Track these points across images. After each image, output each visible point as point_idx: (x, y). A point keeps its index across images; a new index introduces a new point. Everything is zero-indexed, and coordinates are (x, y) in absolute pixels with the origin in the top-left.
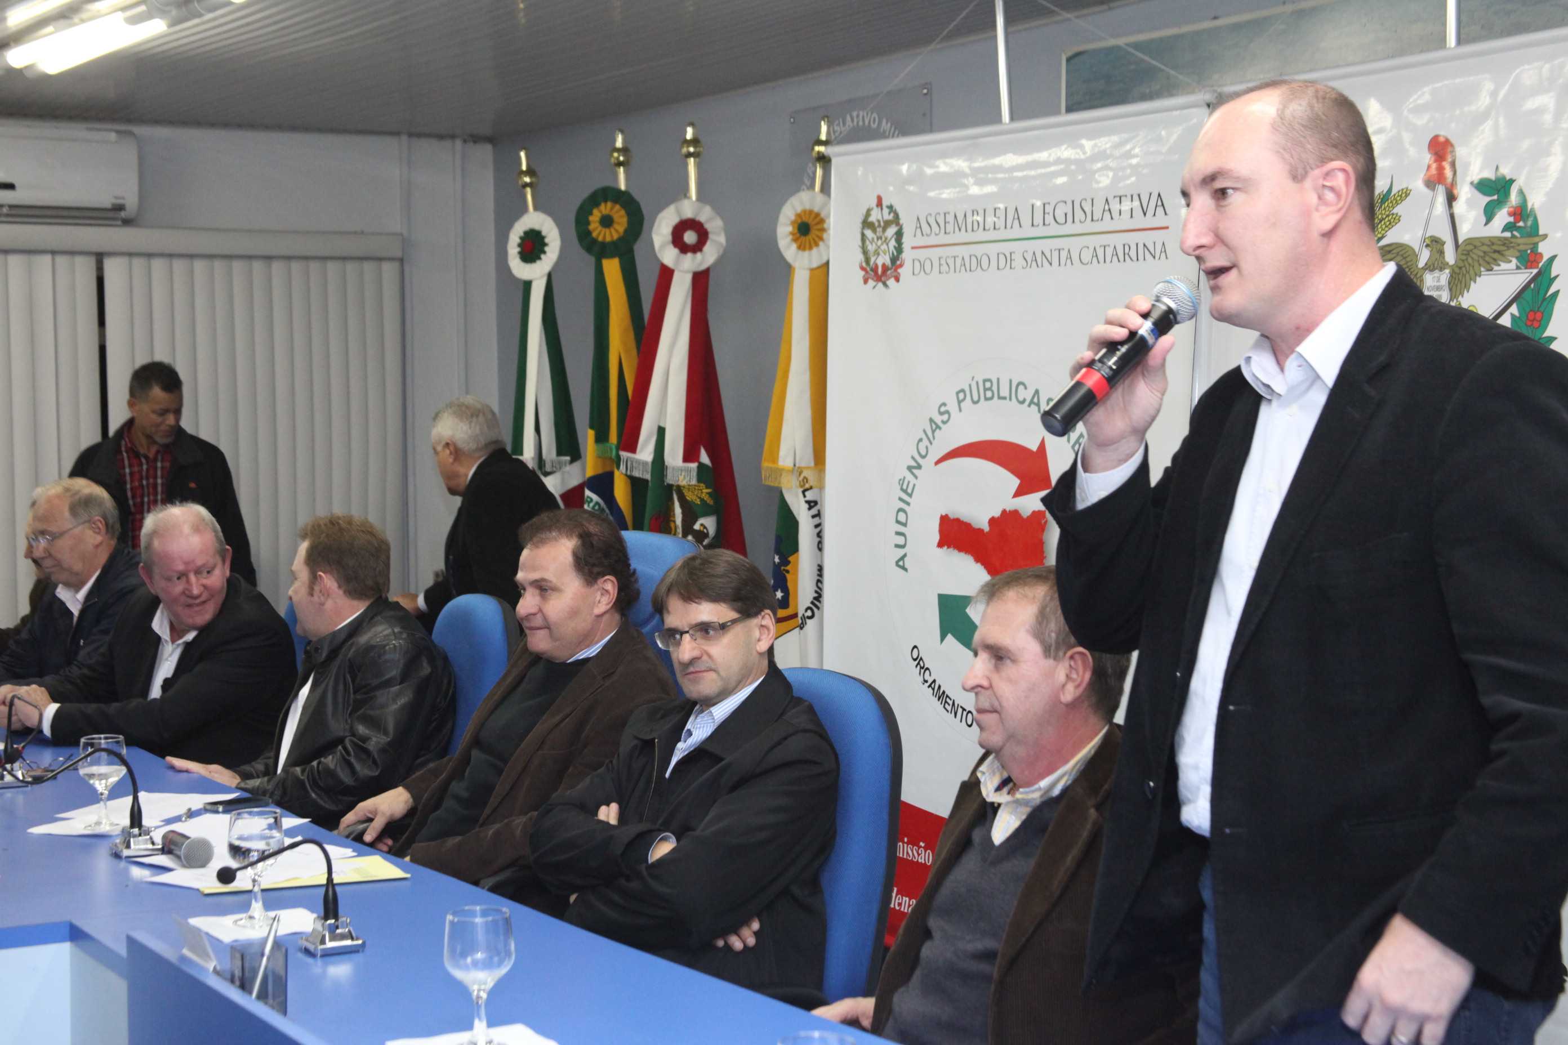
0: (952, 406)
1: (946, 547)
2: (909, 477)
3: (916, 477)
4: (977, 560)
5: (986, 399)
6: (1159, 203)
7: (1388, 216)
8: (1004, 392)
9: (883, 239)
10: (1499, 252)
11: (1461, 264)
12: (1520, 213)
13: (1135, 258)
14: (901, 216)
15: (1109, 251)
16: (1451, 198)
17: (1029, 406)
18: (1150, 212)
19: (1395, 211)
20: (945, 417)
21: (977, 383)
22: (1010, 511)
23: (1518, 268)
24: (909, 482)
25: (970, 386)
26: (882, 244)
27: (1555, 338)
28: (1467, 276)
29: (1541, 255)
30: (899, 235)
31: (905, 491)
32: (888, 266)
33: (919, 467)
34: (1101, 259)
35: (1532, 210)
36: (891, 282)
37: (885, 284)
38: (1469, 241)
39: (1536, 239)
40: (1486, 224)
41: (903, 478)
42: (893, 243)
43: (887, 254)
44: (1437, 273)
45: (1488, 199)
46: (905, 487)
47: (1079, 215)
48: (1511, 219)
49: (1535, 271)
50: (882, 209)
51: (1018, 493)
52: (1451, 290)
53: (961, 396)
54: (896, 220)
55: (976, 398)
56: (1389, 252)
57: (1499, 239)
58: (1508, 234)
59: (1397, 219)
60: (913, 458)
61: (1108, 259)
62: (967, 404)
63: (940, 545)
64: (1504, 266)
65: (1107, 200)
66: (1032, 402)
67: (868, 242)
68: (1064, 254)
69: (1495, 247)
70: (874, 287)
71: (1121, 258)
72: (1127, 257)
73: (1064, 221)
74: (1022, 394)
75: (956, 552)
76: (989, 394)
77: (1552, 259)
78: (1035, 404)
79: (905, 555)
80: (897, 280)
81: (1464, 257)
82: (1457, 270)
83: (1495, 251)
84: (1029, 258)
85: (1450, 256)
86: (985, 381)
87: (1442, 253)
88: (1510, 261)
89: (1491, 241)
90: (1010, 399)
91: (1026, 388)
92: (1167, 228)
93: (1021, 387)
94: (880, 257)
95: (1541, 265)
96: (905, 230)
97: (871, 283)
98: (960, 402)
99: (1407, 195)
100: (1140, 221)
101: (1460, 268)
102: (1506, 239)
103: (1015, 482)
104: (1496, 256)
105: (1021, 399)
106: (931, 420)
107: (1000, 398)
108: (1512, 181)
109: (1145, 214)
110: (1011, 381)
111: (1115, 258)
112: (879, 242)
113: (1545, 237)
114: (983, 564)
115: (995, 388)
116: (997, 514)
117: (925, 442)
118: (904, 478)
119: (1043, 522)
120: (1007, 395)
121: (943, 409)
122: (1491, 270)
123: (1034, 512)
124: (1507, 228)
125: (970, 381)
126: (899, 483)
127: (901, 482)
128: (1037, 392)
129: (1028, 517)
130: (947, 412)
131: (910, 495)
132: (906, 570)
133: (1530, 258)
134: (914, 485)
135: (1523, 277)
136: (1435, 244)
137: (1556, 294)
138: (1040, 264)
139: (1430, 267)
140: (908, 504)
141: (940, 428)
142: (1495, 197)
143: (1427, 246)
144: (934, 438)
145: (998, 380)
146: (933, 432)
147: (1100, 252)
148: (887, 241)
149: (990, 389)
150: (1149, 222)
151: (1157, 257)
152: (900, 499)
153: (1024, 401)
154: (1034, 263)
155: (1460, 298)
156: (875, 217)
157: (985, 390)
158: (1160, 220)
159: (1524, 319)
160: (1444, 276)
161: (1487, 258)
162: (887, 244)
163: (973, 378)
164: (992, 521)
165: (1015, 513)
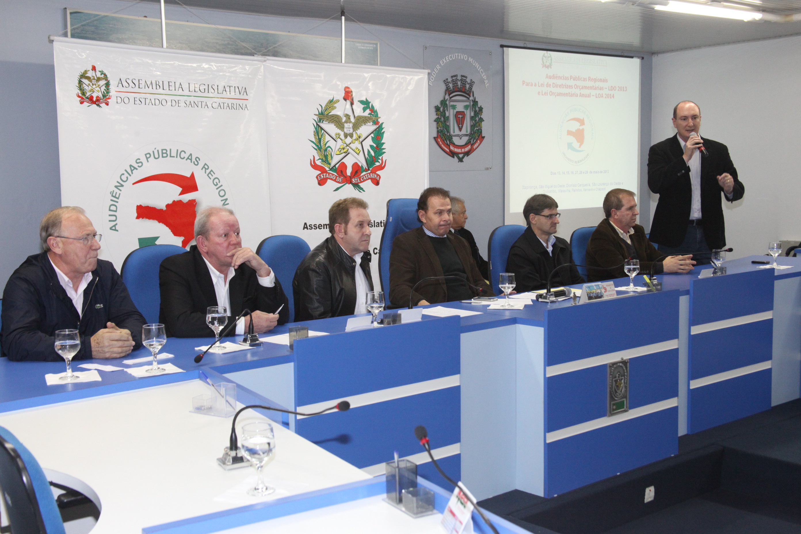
0: (143, 159)
1: (141, 218)
2: (116, 190)
3: (121, 190)
4: (159, 222)
5: (163, 157)
6: (245, 91)
7: (332, 106)
8: (174, 154)
9: (97, 85)
10: (367, 120)
11: (356, 122)
12: (373, 110)
13: (235, 108)
14: (108, 76)
15: (226, 105)
16: (352, 104)
17: (187, 160)
18: (242, 94)
19: (334, 105)
20: (140, 165)
21: (158, 151)
22: (177, 201)
23: (373, 125)
24: (116, 193)
25: (153, 152)
26: (96, 87)
27: (385, 143)
28: (358, 126)
29: (379, 122)
30: (108, 85)
31: (115, 197)
32: (101, 98)
33: (122, 186)
34: (222, 107)
35: (376, 110)
36: (103, 105)
37: (98, 105)
38: (358, 116)
39: (377, 118)
40: (363, 112)
41: (112, 191)
42: (103, 88)
43: (100, 92)
44: (348, 124)
45: (364, 106)
46: (114, 195)
47: (211, 90)
48: (370, 112)
49: (378, 126)
50: (95, 72)
51: (181, 194)
52: (353, 129)
53: (148, 156)
54: (106, 77)
55: (157, 156)
56: (333, 117)
57: (367, 117)
58: (369, 116)
59: (335, 108)
60: (118, 182)
61: (225, 108)
62: (152, 159)
63: (138, 218)
64: (369, 124)
65: (224, 87)
66: (188, 158)
67: (84, 85)
68: (204, 104)
69: (366, 119)
70: (89, 106)
71: (230, 108)
72: (233, 108)
73: (204, 92)
74: (183, 155)
75: (147, 220)
76: (165, 155)
77: (382, 123)
78: (189, 159)
79: (116, 224)
80: (107, 104)
81: (357, 120)
82: (355, 124)
83: (366, 120)
84: (188, 103)
85: (352, 120)
86: (162, 150)
87: (349, 119)
88: (370, 123)
89: (365, 117)
90: (177, 157)
91: (185, 153)
92: (248, 100)
93: (183, 153)
94: (95, 93)
95: (379, 124)
96: (111, 82)
97: (86, 104)
98: (147, 158)
99: (338, 101)
100: (238, 96)
101: (356, 123)
102: (369, 117)
103: (180, 189)
104: (367, 121)
105: (182, 157)
106: (131, 166)
107: (171, 156)
108: (370, 102)
109: (240, 94)
110: (177, 150)
111: (228, 108)
112: (94, 86)
113: (380, 117)
114: (163, 223)
115: (168, 153)
116: (170, 202)
117: (126, 175)
118: (114, 191)
119: (194, 204)
120: (175, 156)
121: (138, 161)
122: (365, 124)
123: (190, 201)
124: (369, 114)
125: (154, 150)
126: (111, 194)
127: (112, 193)
128: (191, 155)
129: (186, 203)
130: (141, 162)
131: (118, 198)
132: (117, 231)
133: (376, 123)
134: (120, 194)
135: (375, 127)
136: (347, 116)
137: (384, 132)
138: (193, 106)
139: (346, 122)
140: (117, 202)
141: (137, 169)
142: (366, 106)
143: (345, 116)
144: (132, 173)
145: (170, 150)
146: (132, 171)
147: (222, 105)
148: (100, 87)
149: (166, 153)
150: (241, 97)
151: (243, 109)
152: (112, 200)
153: (184, 158)
154: (190, 105)
155: (356, 131)
156: (90, 74)
157: (163, 153)
158: (245, 97)
159: (375, 138)
160: (351, 125)
161: (364, 121)
162: (100, 88)
163: (155, 149)
164: (168, 206)
165: (180, 202)
